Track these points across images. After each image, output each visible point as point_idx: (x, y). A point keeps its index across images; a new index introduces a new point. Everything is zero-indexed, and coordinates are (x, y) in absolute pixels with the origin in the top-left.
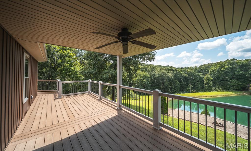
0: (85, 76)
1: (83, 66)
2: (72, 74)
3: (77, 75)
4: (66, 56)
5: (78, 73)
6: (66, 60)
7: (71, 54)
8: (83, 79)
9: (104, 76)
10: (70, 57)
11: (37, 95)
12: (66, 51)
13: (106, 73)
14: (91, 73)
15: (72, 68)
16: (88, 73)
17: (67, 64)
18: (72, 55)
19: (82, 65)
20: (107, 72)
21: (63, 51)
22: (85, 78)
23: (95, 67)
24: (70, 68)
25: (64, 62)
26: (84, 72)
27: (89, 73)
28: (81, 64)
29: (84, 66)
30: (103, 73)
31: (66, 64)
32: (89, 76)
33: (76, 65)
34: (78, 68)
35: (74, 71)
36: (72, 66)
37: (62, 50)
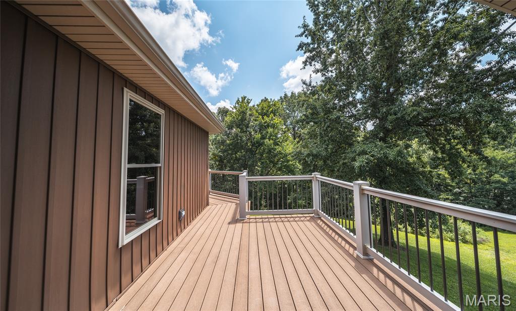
0: (303, 164)
1: (298, 142)
2: (278, 160)
3: (288, 161)
4: (268, 126)
5: (289, 157)
6: (267, 132)
7: (277, 120)
8: (300, 170)
9: (357, 164)
10: (273, 126)
11: (208, 204)
12: (268, 116)
13: (359, 155)
14: (316, 156)
15: (278, 149)
16: (308, 155)
17: (269, 141)
18: (278, 123)
19: (297, 140)
20: (363, 151)
21: (263, 118)
22: (304, 169)
23: (325, 141)
24: (276, 149)
25: (263, 138)
26: (300, 153)
27: (313, 155)
28: (295, 139)
29: (300, 143)
30: (352, 155)
31: (267, 140)
32: (311, 162)
33: (286, 141)
34: (289, 147)
35: (281, 154)
36: (278, 145)
37: (260, 117)
